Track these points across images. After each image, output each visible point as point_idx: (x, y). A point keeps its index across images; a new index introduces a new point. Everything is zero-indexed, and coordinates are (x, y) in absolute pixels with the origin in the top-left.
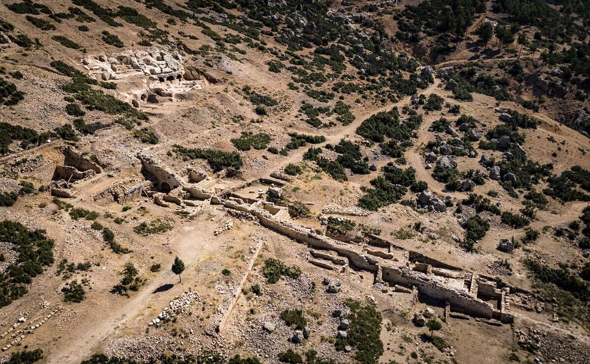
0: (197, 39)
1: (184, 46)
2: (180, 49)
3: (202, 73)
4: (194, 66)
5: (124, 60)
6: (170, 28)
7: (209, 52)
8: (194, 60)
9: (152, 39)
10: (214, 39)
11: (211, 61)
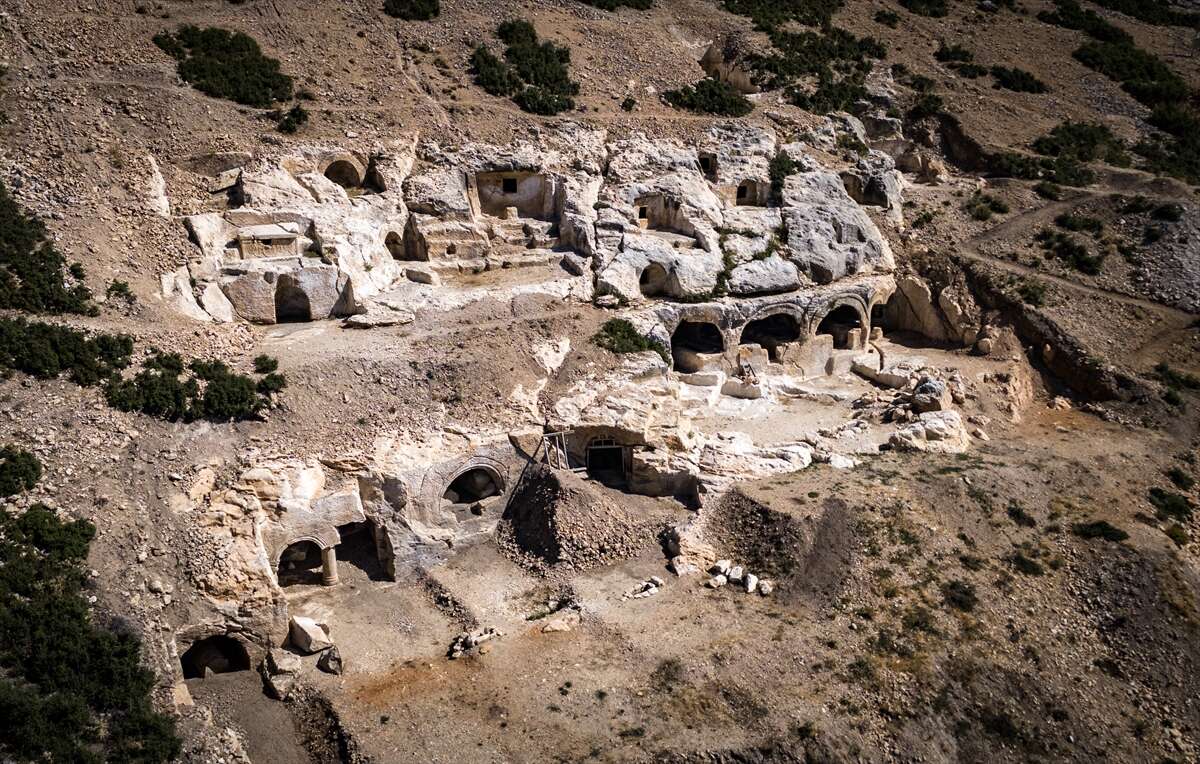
0: (1038, 88)
1: (949, 125)
2: (921, 138)
3: (1009, 313)
4: (967, 254)
5: (528, 188)
6: (899, 30)
7: (1099, 166)
8: (981, 216)
9: (769, 75)
10: (1141, 96)
11: (1094, 227)
